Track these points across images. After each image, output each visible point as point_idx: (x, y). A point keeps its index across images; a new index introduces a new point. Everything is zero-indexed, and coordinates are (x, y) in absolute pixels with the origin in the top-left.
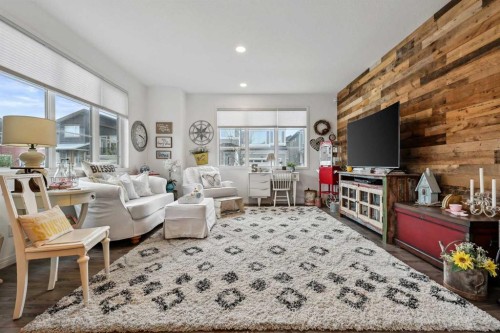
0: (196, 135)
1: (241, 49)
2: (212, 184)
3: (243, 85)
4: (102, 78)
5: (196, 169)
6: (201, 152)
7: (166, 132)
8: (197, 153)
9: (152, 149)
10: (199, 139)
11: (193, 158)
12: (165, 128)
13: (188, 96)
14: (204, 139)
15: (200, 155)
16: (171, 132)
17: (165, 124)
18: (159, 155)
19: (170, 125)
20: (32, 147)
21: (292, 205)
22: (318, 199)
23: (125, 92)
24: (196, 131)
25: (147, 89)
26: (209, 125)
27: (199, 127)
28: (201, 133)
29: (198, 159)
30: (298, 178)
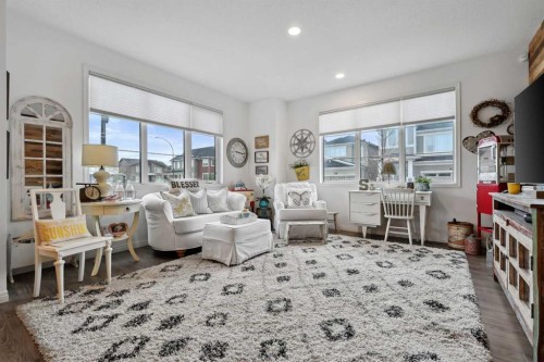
0: (296, 147)
1: (294, 31)
2: (297, 204)
3: (340, 76)
4: (191, 103)
5: (284, 185)
6: (301, 166)
7: (263, 147)
8: (297, 167)
9: (251, 165)
10: (300, 151)
11: (293, 172)
12: (262, 142)
13: (288, 104)
14: (305, 150)
15: (300, 170)
16: (267, 146)
17: (262, 137)
18: (259, 171)
19: (266, 138)
20: (102, 168)
21: (416, 242)
22: (470, 240)
23: (220, 112)
24: (296, 142)
25: (247, 105)
26: (310, 133)
27: (300, 137)
28: (302, 143)
29: (298, 174)
30: (428, 201)
